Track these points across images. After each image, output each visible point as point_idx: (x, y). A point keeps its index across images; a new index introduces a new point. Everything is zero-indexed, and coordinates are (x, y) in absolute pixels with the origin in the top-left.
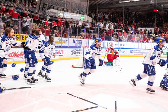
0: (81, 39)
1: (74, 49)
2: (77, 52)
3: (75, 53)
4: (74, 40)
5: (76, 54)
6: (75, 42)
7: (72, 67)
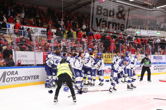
0: (161, 56)
1: (156, 65)
2: (159, 68)
3: (156, 69)
4: (154, 56)
5: (158, 70)
6: (155, 59)
7: (160, 81)
